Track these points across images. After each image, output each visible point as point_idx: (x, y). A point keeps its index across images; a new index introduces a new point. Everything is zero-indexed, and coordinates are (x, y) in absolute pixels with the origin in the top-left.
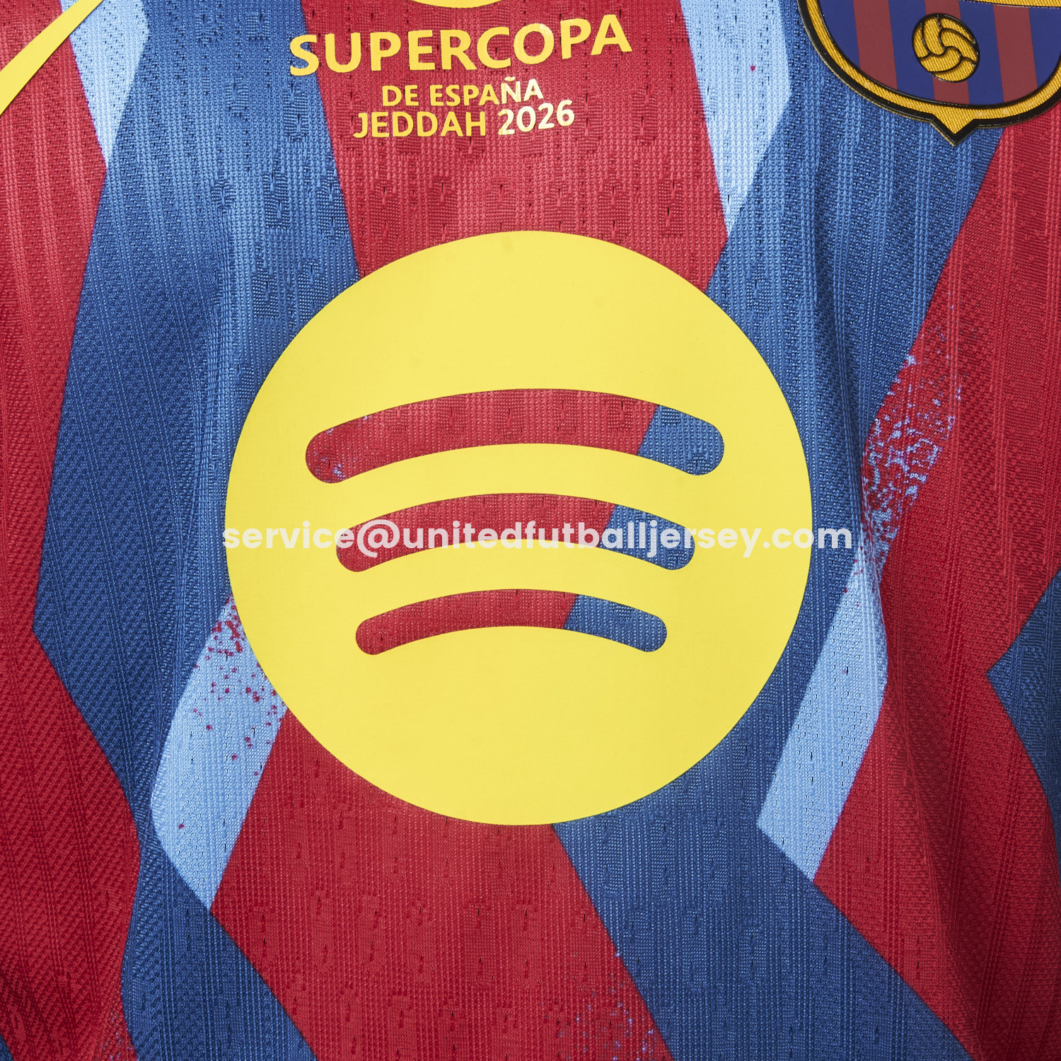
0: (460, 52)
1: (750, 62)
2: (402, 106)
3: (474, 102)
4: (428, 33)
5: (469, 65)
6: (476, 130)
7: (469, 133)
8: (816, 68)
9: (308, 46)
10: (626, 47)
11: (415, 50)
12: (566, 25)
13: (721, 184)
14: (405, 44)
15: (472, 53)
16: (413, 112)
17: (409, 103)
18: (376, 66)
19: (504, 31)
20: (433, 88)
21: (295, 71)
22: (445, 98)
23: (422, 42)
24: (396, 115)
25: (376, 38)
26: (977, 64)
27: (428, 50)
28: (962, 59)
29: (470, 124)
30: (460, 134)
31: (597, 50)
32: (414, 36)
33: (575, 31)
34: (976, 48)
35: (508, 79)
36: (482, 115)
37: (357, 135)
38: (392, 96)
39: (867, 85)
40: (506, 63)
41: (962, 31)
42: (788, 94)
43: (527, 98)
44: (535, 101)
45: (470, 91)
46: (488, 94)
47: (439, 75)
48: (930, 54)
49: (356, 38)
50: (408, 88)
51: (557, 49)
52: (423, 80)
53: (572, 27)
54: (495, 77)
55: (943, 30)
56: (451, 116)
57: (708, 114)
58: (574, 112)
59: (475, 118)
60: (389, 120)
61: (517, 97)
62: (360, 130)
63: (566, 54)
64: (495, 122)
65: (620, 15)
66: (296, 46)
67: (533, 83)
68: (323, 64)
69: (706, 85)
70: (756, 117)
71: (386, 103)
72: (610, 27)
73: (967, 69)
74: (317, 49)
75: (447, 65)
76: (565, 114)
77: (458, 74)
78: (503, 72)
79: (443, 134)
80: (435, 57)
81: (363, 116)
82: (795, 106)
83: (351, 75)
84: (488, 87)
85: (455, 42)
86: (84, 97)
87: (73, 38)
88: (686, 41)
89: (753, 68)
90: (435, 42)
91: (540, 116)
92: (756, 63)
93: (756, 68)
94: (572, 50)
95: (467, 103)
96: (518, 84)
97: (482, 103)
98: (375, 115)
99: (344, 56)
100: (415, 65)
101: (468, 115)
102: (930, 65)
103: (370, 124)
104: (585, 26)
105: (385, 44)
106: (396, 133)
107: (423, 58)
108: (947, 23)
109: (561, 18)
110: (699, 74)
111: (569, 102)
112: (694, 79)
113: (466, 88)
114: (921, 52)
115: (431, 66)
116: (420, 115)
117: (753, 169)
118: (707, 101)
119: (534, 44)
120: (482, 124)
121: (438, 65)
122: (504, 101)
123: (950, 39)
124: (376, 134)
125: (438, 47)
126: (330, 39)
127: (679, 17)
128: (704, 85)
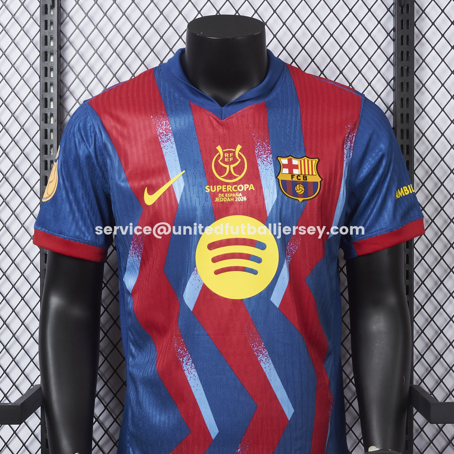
0: (230, 189)
2: (222, 197)
3: (232, 196)
4: (225, 186)
5: (231, 191)
6: (232, 200)
7: (231, 201)
8: (281, 193)
9: (208, 188)
10: (254, 189)
11: (224, 189)
12: (245, 185)
13: (267, 209)
14: (222, 187)
15: (232, 189)
16: (223, 198)
17: (223, 196)
18: (218, 191)
19: (236, 186)
20: (226, 194)
21: (206, 191)
22: (228, 196)
23: (225, 187)
24: (221, 198)
25: (218, 186)
26: (304, 191)
27: (225, 188)
28: (302, 190)
29: (231, 199)
30: (230, 201)
31: (249, 190)
32: (223, 186)
33: (246, 186)
34: (304, 189)
35: (237, 193)
36: (233, 198)
37: (215, 201)
38: (220, 195)
39: (288, 195)
40: (236, 191)
41: (302, 186)
42: (277, 197)
43: (239, 196)
44: (241, 197)
45: (231, 195)
46: (234, 195)
47: (227, 192)
48: (297, 190)
49: (215, 186)
50: (223, 194)
51: (244, 189)
52: (225, 193)
54: (235, 193)
55: (300, 186)
56: (229, 198)
57: (265, 199)
59: (232, 199)
60: (220, 199)
61: (238, 196)
62: (216, 200)
63: (245, 190)
64: (235, 199)
65: (253, 184)
66: (206, 187)
67: (240, 194)
68: (210, 190)
70: (272, 200)
71: (219, 196)
72: (251, 186)
73: (303, 192)
74: (209, 188)
75: (228, 191)
76: (245, 199)
77: (230, 192)
78: (236, 192)
79: (227, 201)
80: (226, 190)
81: (216, 198)
82: (277, 198)
83: (214, 192)
84: (234, 194)
85: (229, 187)
86: (175, 193)
87: (173, 184)
88: (262, 188)
89: (272, 193)
90: (226, 187)
91: (241, 199)
95: (231, 196)
96: (238, 194)
97: (233, 196)
98: (218, 198)
99: (213, 189)
100: (223, 191)
101: (231, 198)
102: (297, 192)
103: (217, 200)
104: (248, 186)
105: (219, 188)
106: (221, 201)
107: (225, 190)
108: (300, 185)
109: (244, 184)
110: (264, 194)
111: (246, 197)
112: (263, 194)
113: (231, 194)
114: (296, 190)
115: (226, 191)
116: (224, 198)
117: (271, 208)
118: (265, 197)
119: (240, 188)
120: (233, 199)
121: (227, 191)
122: (236, 196)
123: (300, 187)
124: (218, 201)
125: (227, 188)
126: (211, 187)
127: (261, 185)
128: (265, 195)
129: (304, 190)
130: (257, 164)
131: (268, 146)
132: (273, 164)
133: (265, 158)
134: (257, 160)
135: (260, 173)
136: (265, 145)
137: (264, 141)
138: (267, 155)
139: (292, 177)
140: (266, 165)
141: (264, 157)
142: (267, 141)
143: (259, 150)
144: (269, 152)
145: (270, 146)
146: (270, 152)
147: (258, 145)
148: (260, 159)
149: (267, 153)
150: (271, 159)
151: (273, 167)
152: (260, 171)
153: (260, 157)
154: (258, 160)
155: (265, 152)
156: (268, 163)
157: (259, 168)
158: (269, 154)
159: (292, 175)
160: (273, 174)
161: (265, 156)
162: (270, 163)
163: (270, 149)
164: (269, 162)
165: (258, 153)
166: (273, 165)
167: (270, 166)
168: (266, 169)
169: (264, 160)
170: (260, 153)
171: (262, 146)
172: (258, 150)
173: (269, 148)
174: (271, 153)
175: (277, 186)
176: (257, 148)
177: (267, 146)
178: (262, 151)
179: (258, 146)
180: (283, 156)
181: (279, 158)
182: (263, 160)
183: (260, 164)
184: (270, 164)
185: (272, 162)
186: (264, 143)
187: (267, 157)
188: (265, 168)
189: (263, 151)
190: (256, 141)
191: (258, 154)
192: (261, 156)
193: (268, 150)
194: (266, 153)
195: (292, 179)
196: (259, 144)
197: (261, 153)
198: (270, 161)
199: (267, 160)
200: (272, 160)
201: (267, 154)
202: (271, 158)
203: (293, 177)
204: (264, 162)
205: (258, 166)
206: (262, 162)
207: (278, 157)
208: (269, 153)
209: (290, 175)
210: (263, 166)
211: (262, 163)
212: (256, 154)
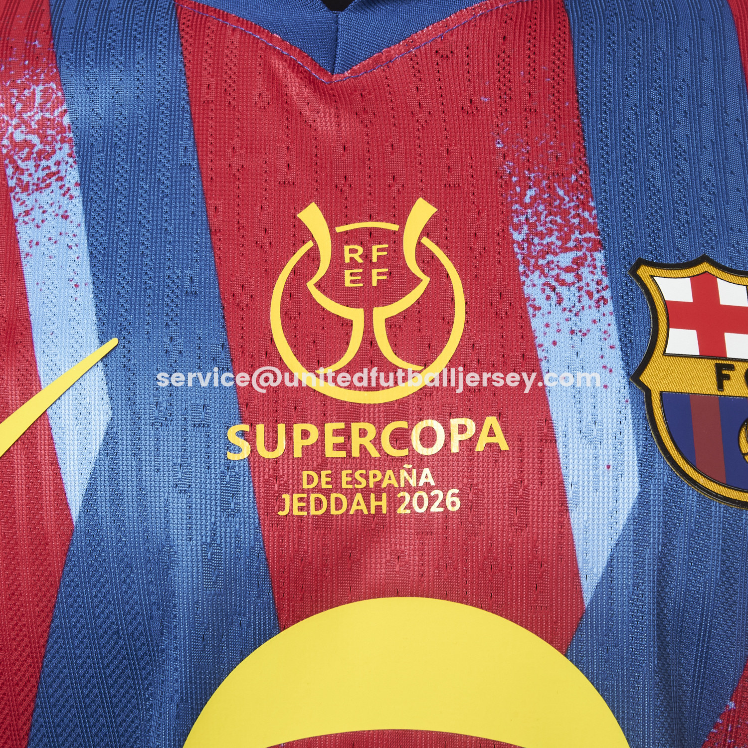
0: (366, 442)
1: (606, 463)
2: (318, 489)
3: (378, 484)
4: (341, 425)
5: (374, 453)
6: (379, 508)
7: (373, 511)
8: (660, 467)
9: (242, 434)
10: (504, 446)
11: (330, 439)
12: (455, 423)
13: (580, 565)
14: (322, 434)
15: (377, 442)
16: (327, 493)
17: (324, 486)
18: (298, 453)
19: (403, 424)
20: (344, 473)
21: (231, 456)
22: (355, 481)
23: (337, 433)
24: (313, 496)
25: (298, 428)
27: (341, 440)
29: (374, 504)
30: (366, 512)
31: (480, 447)
32: (329, 427)
33: (462, 429)
35: (406, 466)
36: (384, 496)
37: (281, 513)
38: (310, 480)
39: (702, 480)
40: (405, 452)
42: (637, 490)
43: (421, 484)
44: (428, 488)
45: (375, 476)
46: (389, 478)
47: (350, 462)
49: (281, 428)
50: (324, 473)
51: (447, 444)
52: (336, 466)
53: (460, 425)
54: (396, 464)
56: (359, 497)
57: (571, 506)
58: (460, 500)
59: (379, 499)
60: (308, 501)
61: (413, 482)
62: (283, 509)
63: (455, 448)
64: (394, 503)
65: (500, 416)
66: (232, 434)
67: (426, 471)
68: (254, 450)
69: (570, 481)
70: (611, 509)
71: (305, 486)
72: (491, 428)
74: (249, 437)
75: (356, 453)
76: (453, 501)
77: (364, 461)
78: (402, 460)
79: (352, 512)
80: (345, 446)
81: (286, 497)
82: (643, 500)
83: (276, 461)
84: (390, 473)
85: (363, 433)
86: (57, 464)
87: (49, 412)
88: (555, 441)
89: (608, 467)
90: (346, 433)
91: (432, 500)
92: (611, 463)
93: (611, 467)
94: (460, 445)
95: (371, 485)
96: (414, 471)
97: (384, 485)
98: (296, 496)
99: (272, 444)
100: (330, 453)
101: (373, 496)
103: (292, 505)
104: (471, 425)
105: (305, 434)
106: (313, 512)
107: (337, 447)
109: (451, 416)
110: (564, 471)
111: (456, 491)
112: (560, 475)
113: (371, 473)
115: (343, 454)
116: (333, 496)
117: (606, 555)
118: (570, 495)
119: (428, 437)
120: (384, 503)
121: (349, 452)
122: (402, 485)
124: (296, 512)
125: (348, 437)
126: (260, 428)
127: (548, 420)
128: (568, 481)
130: (523, 300)
131: (584, 205)
132: (610, 303)
133: (568, 270)
134: (523, 278)
135: (541, 354)
136: (567, 199)
137: (562, 178)
138: (580, 254)
139: (721, 378)
140: (575, 310)
141: (563, 265)
142: (574, 178)
143: (532, 226)
144: (588, 235)
145: (592, 204)
146: (592, 235)
147: (527, 200)
148: (537, 273)
149: (577, 240)
150: (599, 275)
151: (612, 319)
152: (538, 341)
153: (541, 262)
154: (528, 282)
155: (565, 239)
156: (585, 298)
157: (537, 324)
158: (588, 249)
159: (719, 368)
160: (615, 358)
161: (566, 259)
162: (596, 296)
163: (591, 220)
164: (590, 294)
165: (527, 240)
166: (610, 307)
167: (594, 313)
168: (572, 332)
169: (563, 283)
170: (536, 240)
171: (549, 204)
172: (525, 228)
173: (586, 214)
174: (597, 246)
175: (636, 426)
176: (523, 218)
177: (577, 207)
178: (550, 232)
179: (526, 206)
180: (663, 261)
181: (644, 272)
182: (557, 278)
183: (537, 304)
184: (593, 303)
185: (607, 294)
186: (563, 188)
187: (578, 262)
188: (566, 327)
189: (556, 233)
190: (514, 179)
191: (526, 245)
192: (543, 258)
193: (585, 226)
194: (571, 244)
195: (720, 387)
196: (531, 193)
197: (545, 242)
198: (593, 287)
199: (579, 278)
200: (606, 281)
201: (577, 248)
202: (598, 270)
203: (728, 377)
204: (559, 289)
205: (531, 311)
206: (548, 291)
207: (641, 262)
208: (585, 240)
209: (709, 366)
210: (558, 316)
211: (553, 295)
212: (516, 250)
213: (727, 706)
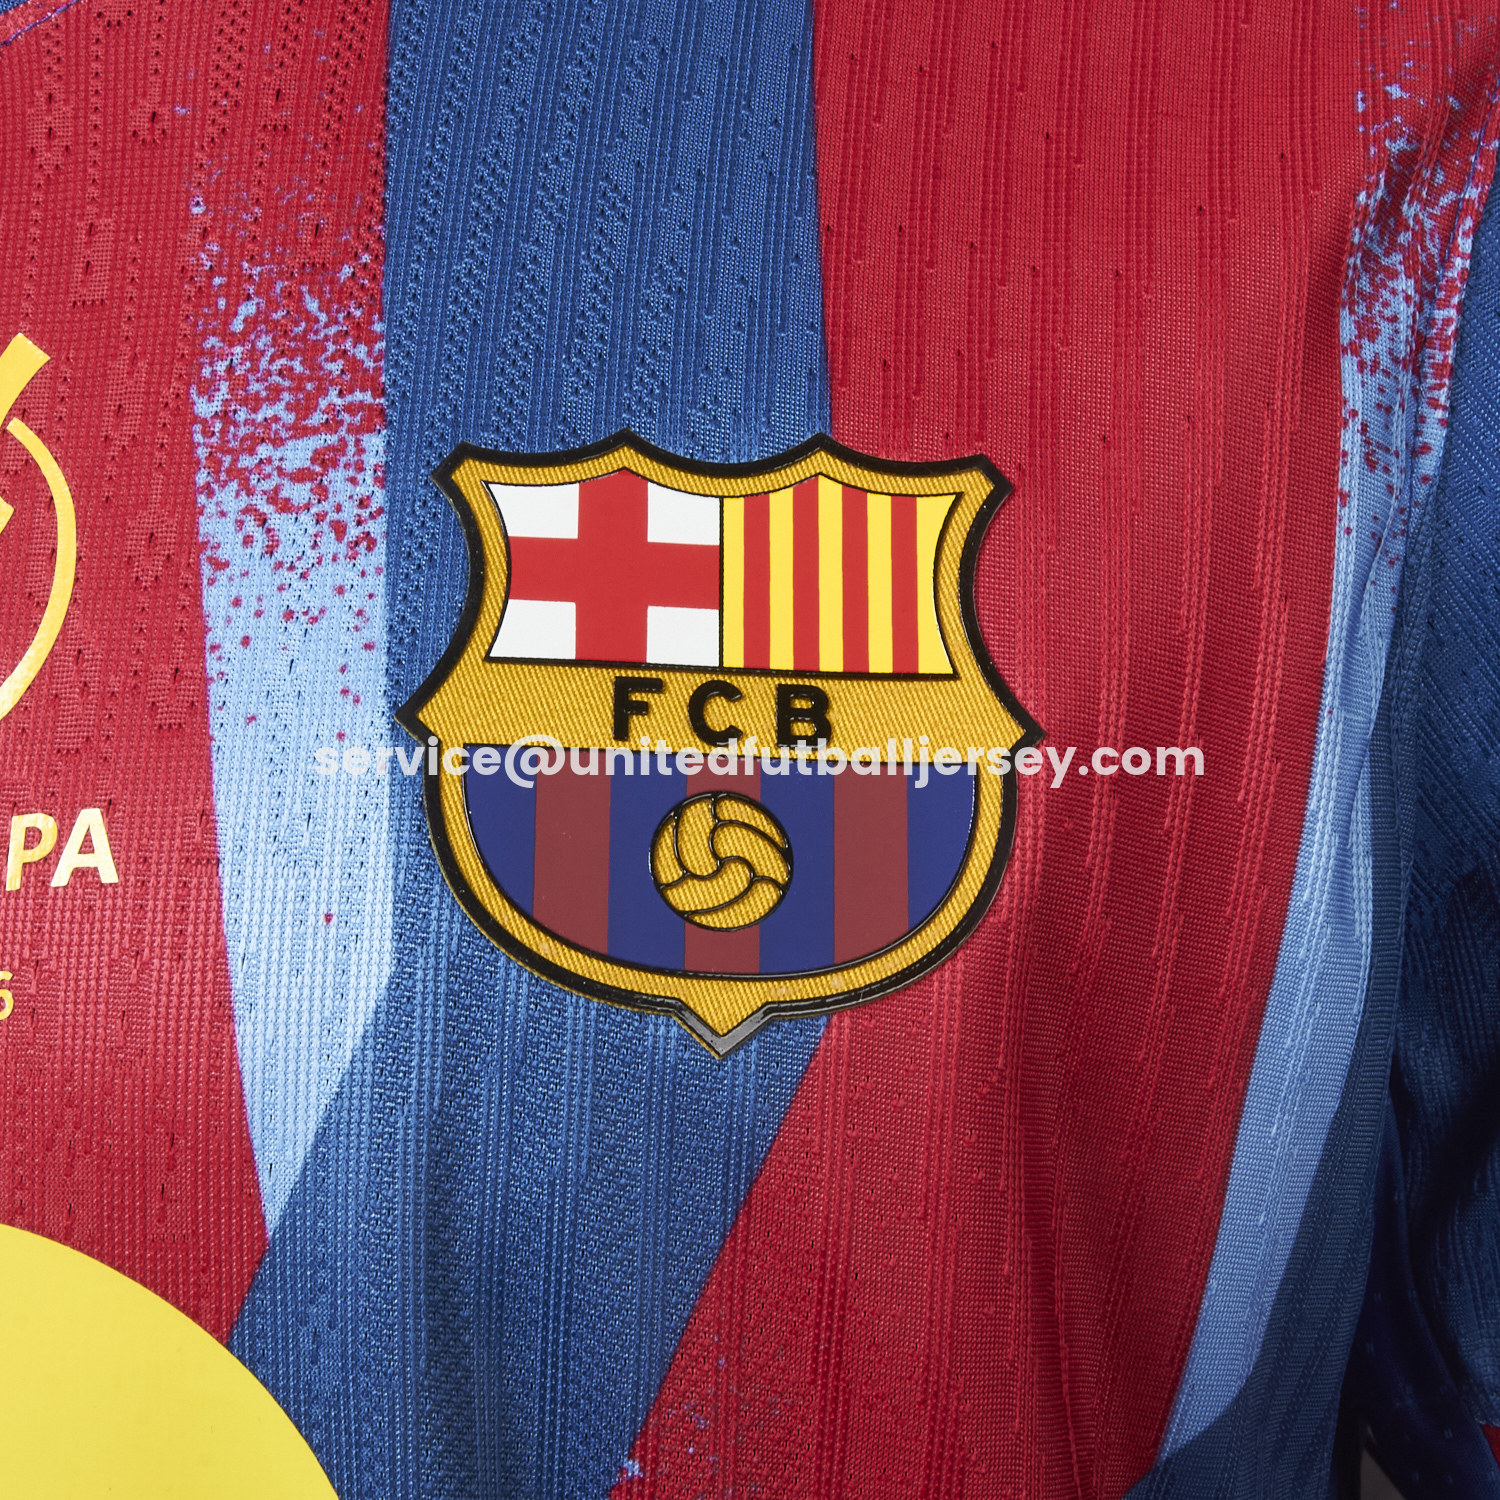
1: (323, 909)
8: (445, 917)
10: (109, 875)
12: (20, 824)
13: (256, 1143)
26: (783, 888)
28: (755, 879)
33: (33, 838)
34: (787, 856)
39: (545, 947)
41: (760, 821)
42: (387, 971)
48: (688, 875)
53: (28, 830)
55: (720, 824)
57: (240, 1008)
58: (14, 996)
63: (13, 881)
65: (109, 809)
69: (241, 951)
70: (327, 1014)
72: (88, 834)
73: (765, 898)
82: (399, 991)
88: (216, 862)
89: (328, 918)
92: (334, 910)
93: (334, 920)
94: (24, 873)
102: (685, 898)
104: (49, 829)
108: (731, 810)
109: (14, 809)
110: (228, 929)
111: (7, 975)
112: (219, 935)
114: (668, 871)
118: (238, 982)
123: (733, 842)
127: (207, 817)
128: (236, 949)
129: (772, 865)
130: (191, 545)
131: (361, 332)
132: (381, 547)
133: (300, 476)
134: (202, 499)
135: (213, 666)
136: (323, 318)
137: (318, 273)
138: (332, 439)
139: (625, 711)
140: (301, 566)
141: (288, 467)
142: (347, 271)
143: (238, 384)
144: (358, 396)
145: (378, 327)
146: (367, 397)
147: (238, 326)
148: (234, 485)
149: (331, 408)
150: (367, 485)
151: (378, 584)
152: (210, 639)
153: (246, 462)
154: (211, 508)
155: (303, 408)
156: (329, 539)
157: (215, 600)
158: (353, 429)
159: (622, 688)
160: (372, 676)
161: (298, 454)
162: (353, 532)
163: (370, 364)
164: (339, 529)
165: (225, 416)
166: (380, 556)
167: (346, 573)
168: (289, 615)
169: (286, 507)
170: (242, 415)
171: (280, 332)
172: (224, 387)
173: (361, 351)
174: (375, 417)
175: (396, 825)
176: (221, 367)
177: (343, 335)
178: (275, 393)
179: (231, 339)
180: (524, 448)
181: (469, 476)
182: (273, 497)
183: (223, 554)
184: (342, 548)
185: (377, 528)
186: (320, 295)
187: (326, 459)
188: (274, 607)
189: (286, 396)
190: (217, 281)
191: (218, 426)
192: (252, 451)
193: (357, 376)
194: (317, 419)
195: (621, 732)
196: (248, 309)
197: (260, 417)
198: (349, 513)
199: (322, 492)
200: (379, 498)
201: (330, 426)
202: (369, 475)
203: (643, 709)
204: (276, 520)
205: (207, 570)
206: (251, 526)
208: (350, 409)
209: (603, 682)
210: (263, 575)
211: (259, 535)
212: (198, 438)
213: (622, 1470)
